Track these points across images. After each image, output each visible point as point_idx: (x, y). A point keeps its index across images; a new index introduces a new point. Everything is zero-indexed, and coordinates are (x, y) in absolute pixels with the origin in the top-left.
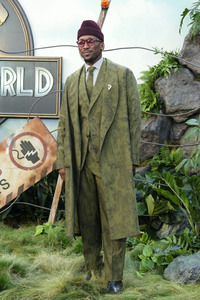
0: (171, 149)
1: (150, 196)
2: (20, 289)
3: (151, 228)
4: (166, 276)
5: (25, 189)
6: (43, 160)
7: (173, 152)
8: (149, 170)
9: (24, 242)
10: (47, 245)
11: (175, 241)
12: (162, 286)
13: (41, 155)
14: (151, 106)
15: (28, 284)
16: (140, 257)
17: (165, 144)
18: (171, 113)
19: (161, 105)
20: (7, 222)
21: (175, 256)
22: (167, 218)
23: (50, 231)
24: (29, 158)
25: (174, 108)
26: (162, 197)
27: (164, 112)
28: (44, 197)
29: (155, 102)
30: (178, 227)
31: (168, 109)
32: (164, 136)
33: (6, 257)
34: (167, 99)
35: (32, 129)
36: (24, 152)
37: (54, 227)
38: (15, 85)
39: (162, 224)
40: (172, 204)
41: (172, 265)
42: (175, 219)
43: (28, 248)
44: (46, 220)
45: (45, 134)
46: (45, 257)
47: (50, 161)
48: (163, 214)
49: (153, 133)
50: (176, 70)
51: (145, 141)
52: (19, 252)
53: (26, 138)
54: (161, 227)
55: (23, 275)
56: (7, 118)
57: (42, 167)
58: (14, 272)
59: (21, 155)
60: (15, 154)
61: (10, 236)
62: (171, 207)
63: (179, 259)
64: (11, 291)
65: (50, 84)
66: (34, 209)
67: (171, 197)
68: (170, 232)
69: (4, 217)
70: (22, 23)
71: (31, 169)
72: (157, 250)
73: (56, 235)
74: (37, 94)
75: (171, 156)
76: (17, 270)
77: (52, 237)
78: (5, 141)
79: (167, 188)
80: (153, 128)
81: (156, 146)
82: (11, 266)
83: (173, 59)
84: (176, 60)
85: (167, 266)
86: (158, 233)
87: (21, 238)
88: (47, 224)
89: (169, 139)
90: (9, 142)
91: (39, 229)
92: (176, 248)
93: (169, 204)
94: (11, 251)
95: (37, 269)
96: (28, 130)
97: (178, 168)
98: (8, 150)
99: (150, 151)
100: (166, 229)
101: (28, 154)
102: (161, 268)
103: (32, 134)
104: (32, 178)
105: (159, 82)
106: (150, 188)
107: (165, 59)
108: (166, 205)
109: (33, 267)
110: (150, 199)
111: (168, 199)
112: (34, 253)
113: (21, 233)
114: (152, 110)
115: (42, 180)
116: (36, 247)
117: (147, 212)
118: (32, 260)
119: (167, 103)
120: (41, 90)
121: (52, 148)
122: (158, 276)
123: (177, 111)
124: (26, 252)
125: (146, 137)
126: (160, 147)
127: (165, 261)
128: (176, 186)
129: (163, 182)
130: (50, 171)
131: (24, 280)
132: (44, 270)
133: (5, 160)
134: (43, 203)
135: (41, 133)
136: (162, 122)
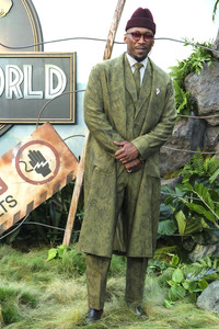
0: (205, 157)
1: (181, 212)
2: (31, 321)
3: (183, 249)
4: (199, 304)
5: (35, 206)
6: (56, 172)
7: (207, 161)
8: (180, 182)
9: (35, 268)
10: (61, 271)
11: (210, 264)
12: (195, 317)
13: (52, 167)
14: (182, 107)
15: (39, 317)
16: (169, 283)
17: (198, 151)
18: (205, 115)
19: (192, 105)
20: (15, 245)
21: (210, 281)
22: (202, 238)
23: (65, 255)
24: (38, 171)
25: (207, 109)
26: (194, 213)
27: (197, 114)
28: (58, 216)
29: (185, 102)
30: (214, 247)
31: (201, 110)
32: (197, 142)
33: (14, 286)
34: (199, 98)
35: (42, 137)
36: (33, 164)
37: (69, 250)
38: (22, 86)
39: (195, 245)
40: (207, 221)
41: (207, 291)
42: (210, 238)
43: (40, 274)
44: (61, 242)
45: (56, 142)
46: (58, 285)
47: (63, 174)
48: (196, 233)
49: (183, 138)
50: (209, 64)
51: (175, 149)
52: (28, 280)
53: (35, 148)
54: (194, 248)
55: (33, 305)
56: (13, 125)
57: (54, 181)
58: (23, 303)
59: (29, 167)
60: (22, 166)
61: (19, 262)
62: (205, 225)
63: (214, 285)
64: (20, 324)
65: (62, 85)
66: (46, 230)
67: (204, 212)
68: (205, 254)
69: (12, 240)
70: (29, 13)
71: (41, 183)
72: (189, 275)
73: (71, 260)
74: (47, 96)
75: (206, 165)
76: (27, 300)
77: (67, 261)
78: (11, 151)
79: (200, 203)
80: (183, 133)
81: (188, 154)
82: (19, 296)
83: (206, 52)
84: (210, 52)
85: (200, 293)
86: (191, 255)
87: (31, 264)
88: (61, 247)
89: (202, 145)
90: (15, 152)
91: (52, 253)
92: (210, 272)
93: (203, 221)
94: (19, 279)
95: (50, 299)
96: (37, 138)
97: (212, 178)
98: (14, 161)
99: (180, 160)
100: (200, 251)
101: (38, 165)
102: (193, 295)
103: (42, 143)
104: (43, 194)
105: (190, 79)
106: (181, 203)
107: (197, 51)
108: (200, 222)
109: (45, 296)
110: (181, 216)
111: (202, 216)
112: (46, 280)
113: (31, 258)
114: (182, 112)
115: (54, 196)
116: (48, 273)
117: (177, 231)
118: (44, 289)
119: (200, 103)
120: (53, 91)
121: (65, 158)
122: (191, 305)
123: (211, 113)
124: (37, 280)
125: (176, 144)
126: (192, 154)
127: (198, 287)
128: (210, 200)
129: (195, 196)
130: (64, 185)
131: (34, 312)
132: (58, 300)
133: (11, 173)
134: (57, 223)
135: (53, 141)
136: (194, 126)
